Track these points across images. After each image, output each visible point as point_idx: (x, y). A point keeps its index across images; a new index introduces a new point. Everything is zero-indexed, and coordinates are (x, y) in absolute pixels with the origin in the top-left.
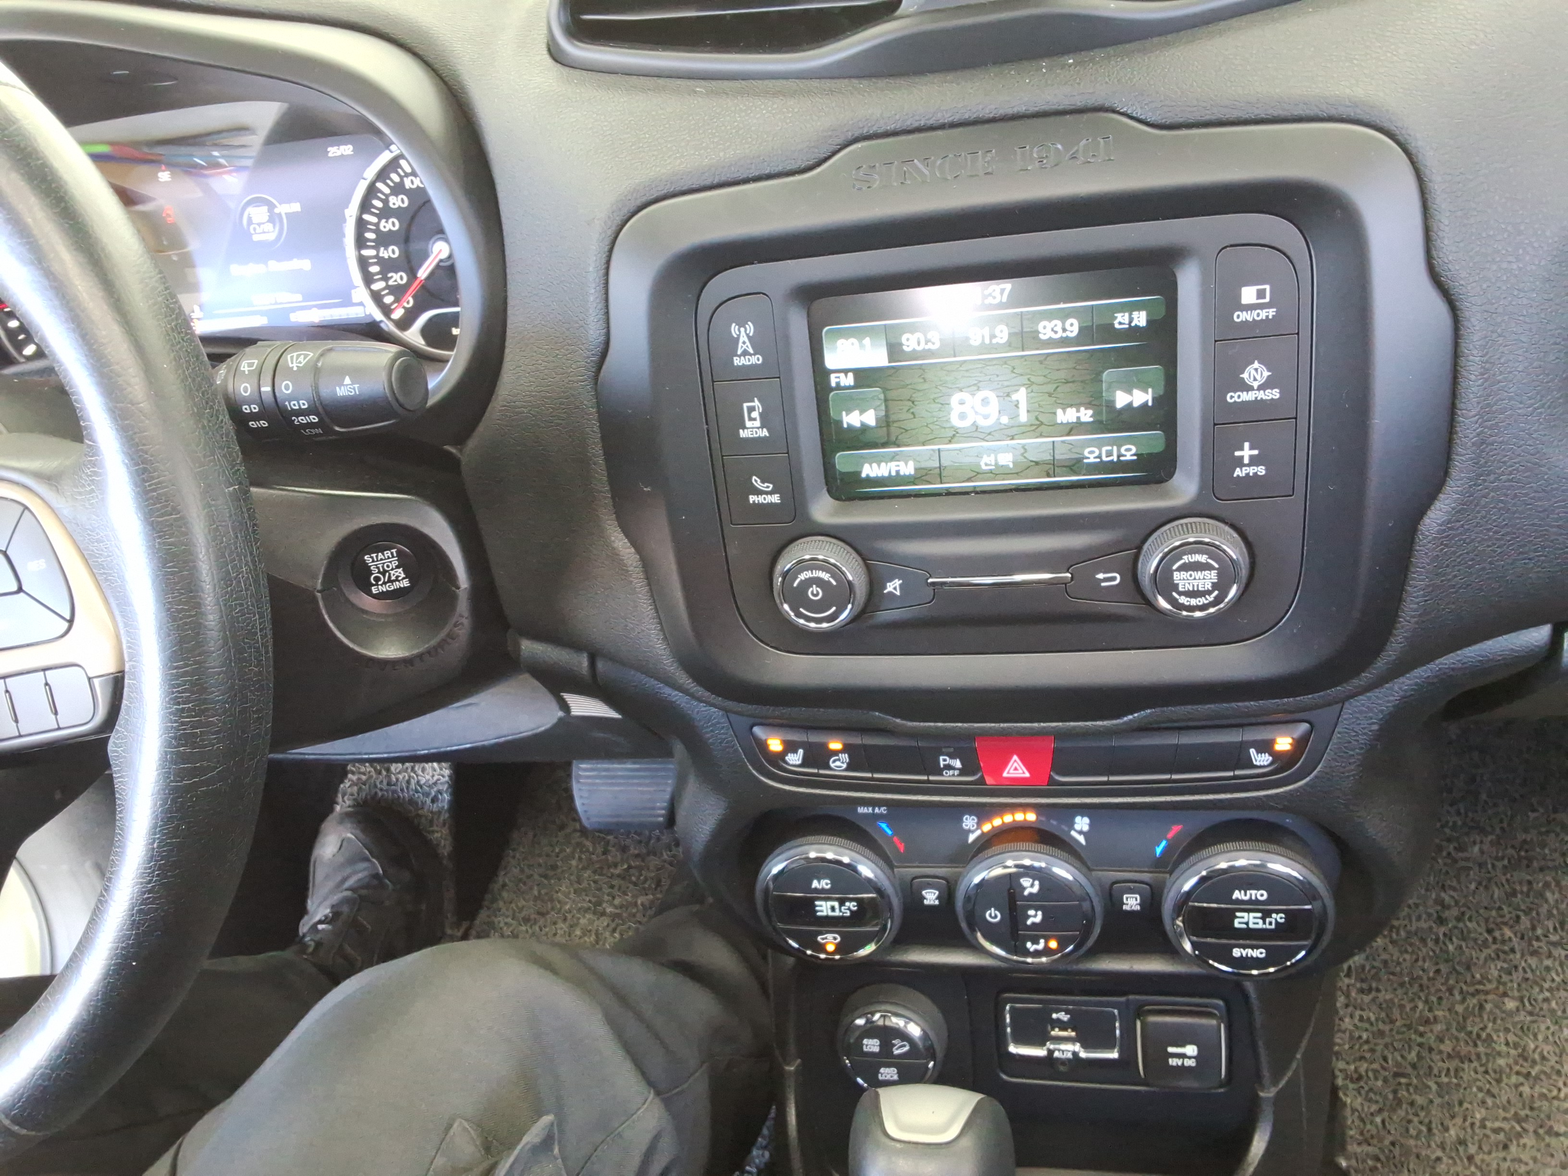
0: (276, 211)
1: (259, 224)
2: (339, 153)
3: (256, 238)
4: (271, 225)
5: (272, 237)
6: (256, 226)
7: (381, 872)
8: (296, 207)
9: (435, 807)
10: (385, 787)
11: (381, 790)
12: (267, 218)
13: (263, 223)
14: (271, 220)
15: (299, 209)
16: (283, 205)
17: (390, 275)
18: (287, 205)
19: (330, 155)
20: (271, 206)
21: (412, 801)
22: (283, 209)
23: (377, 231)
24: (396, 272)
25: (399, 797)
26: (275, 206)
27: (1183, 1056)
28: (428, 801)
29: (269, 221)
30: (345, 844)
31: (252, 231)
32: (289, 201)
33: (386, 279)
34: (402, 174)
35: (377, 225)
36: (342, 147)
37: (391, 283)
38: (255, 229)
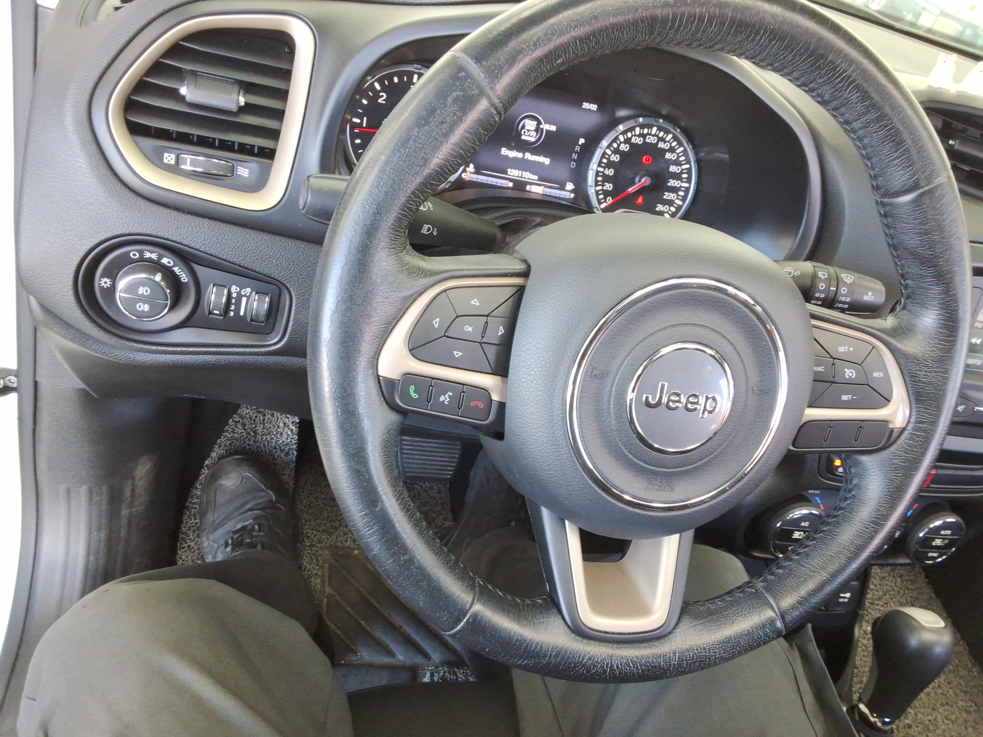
0: (541, 126)
1: (528, 131)
2: (588, 108)
3: (523, 137)
4: (535, 133)
5: (533, 140)
6: (526, 131)
7: (274, 499)
8: (553, 128)
9: (286, 459)
10: (251, 443)
11: (249, 444)
12: (534, 128)
13: (531, 131)
14: (537, 130)
15: (555, 130)
16: (546, 125)
17: (605, 184)
18: (549, 125)
19: (583, 107)
20: (539, 123)
21: (271, 454)
22: (546, 127)
23: (608, 159)
24: (609, 183)
25: (262, 451)
26: (541, 123)
27: (845, 597)
28: (283, 455)
29: (535, 130)
30: (244, 480)
31: (522, 133)
32: (550, 124)
33: (603, 185)
34: (633, 134)
35: (610, 156)
36: (592, 105)
37: (605, 188)
38: (525, 132)
